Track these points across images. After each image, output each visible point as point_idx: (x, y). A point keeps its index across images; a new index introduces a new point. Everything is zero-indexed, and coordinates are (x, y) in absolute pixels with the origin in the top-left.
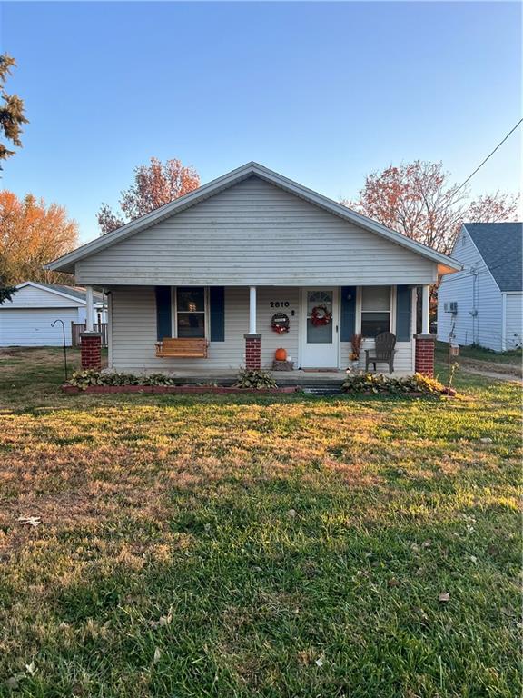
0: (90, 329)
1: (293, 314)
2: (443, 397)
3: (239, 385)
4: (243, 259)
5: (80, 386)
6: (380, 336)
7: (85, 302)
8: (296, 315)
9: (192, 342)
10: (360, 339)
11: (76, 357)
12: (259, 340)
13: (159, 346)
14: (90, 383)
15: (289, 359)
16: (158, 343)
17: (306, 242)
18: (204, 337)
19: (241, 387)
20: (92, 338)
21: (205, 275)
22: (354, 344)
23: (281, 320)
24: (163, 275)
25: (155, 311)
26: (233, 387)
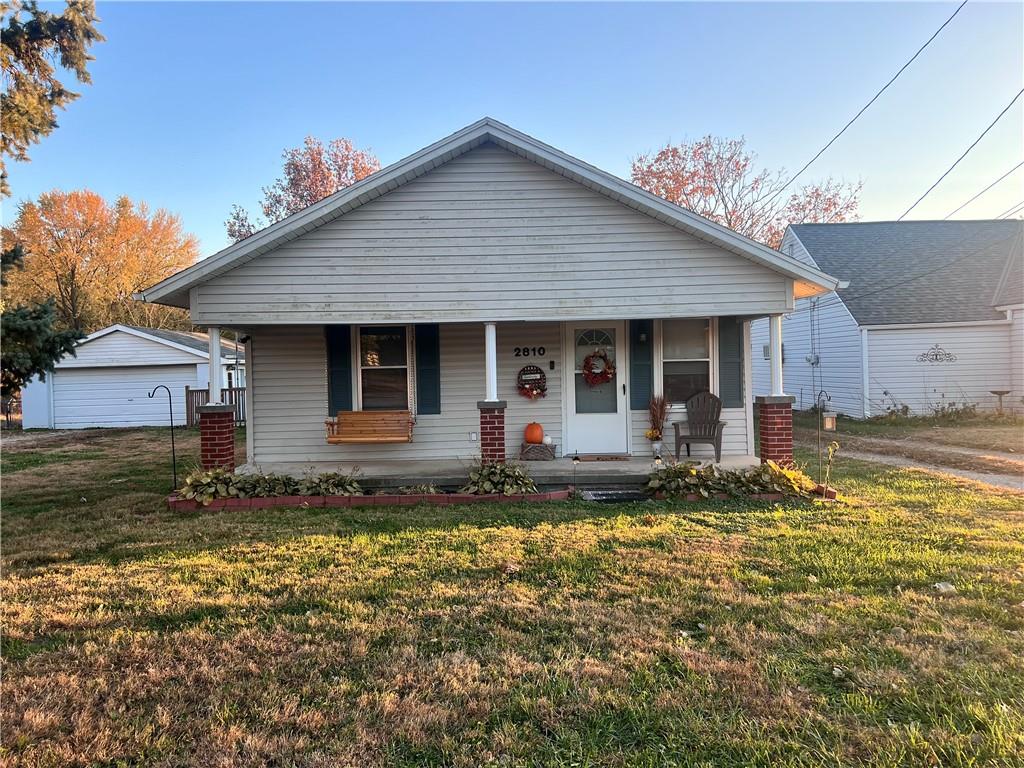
0: (215, 400)
1: (552, 367)
2: (818, 501)
3: (473, 489)
4: (474, 278)
5: (199, 499)
6: (694, 399)
7: (207, 355)
8: (556, 368)
9: (387, 416)
10: (663, 405)
11: (192, 444)
12: (502, 410)
13: (332, 425)
14: (215, 494)
15: (548, 440)
16: (330, 419)
17: (577, 249)
18: (407, 408)
19: (475, 493)
20: (220, 415)
21: (410, 306)
22: (654, 415)
23: (533, 377)
24: (340, 307)
25: (326, 368)
26: (462, 493)
